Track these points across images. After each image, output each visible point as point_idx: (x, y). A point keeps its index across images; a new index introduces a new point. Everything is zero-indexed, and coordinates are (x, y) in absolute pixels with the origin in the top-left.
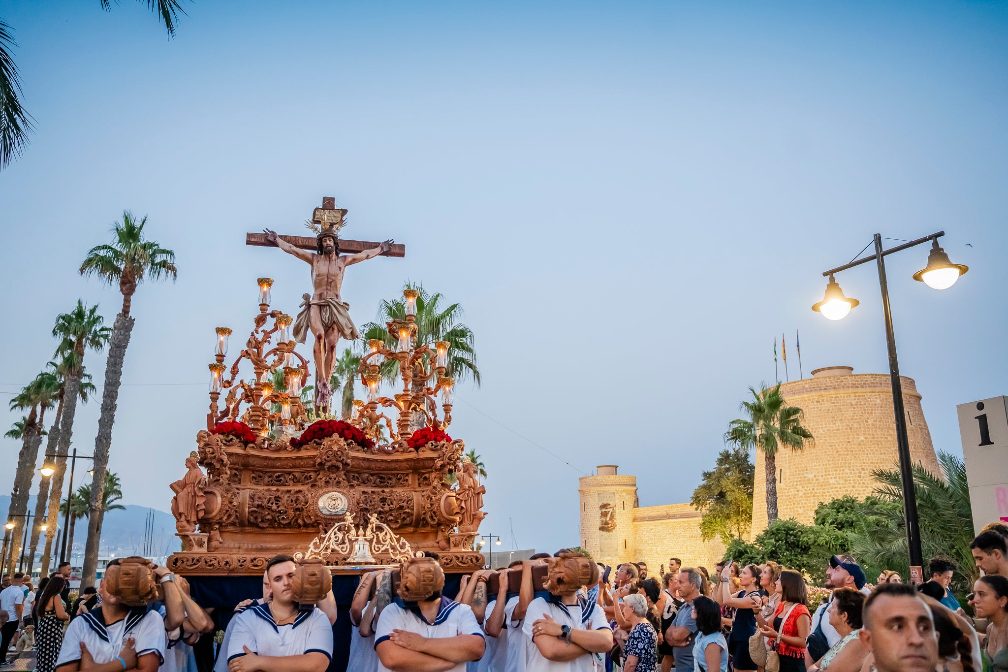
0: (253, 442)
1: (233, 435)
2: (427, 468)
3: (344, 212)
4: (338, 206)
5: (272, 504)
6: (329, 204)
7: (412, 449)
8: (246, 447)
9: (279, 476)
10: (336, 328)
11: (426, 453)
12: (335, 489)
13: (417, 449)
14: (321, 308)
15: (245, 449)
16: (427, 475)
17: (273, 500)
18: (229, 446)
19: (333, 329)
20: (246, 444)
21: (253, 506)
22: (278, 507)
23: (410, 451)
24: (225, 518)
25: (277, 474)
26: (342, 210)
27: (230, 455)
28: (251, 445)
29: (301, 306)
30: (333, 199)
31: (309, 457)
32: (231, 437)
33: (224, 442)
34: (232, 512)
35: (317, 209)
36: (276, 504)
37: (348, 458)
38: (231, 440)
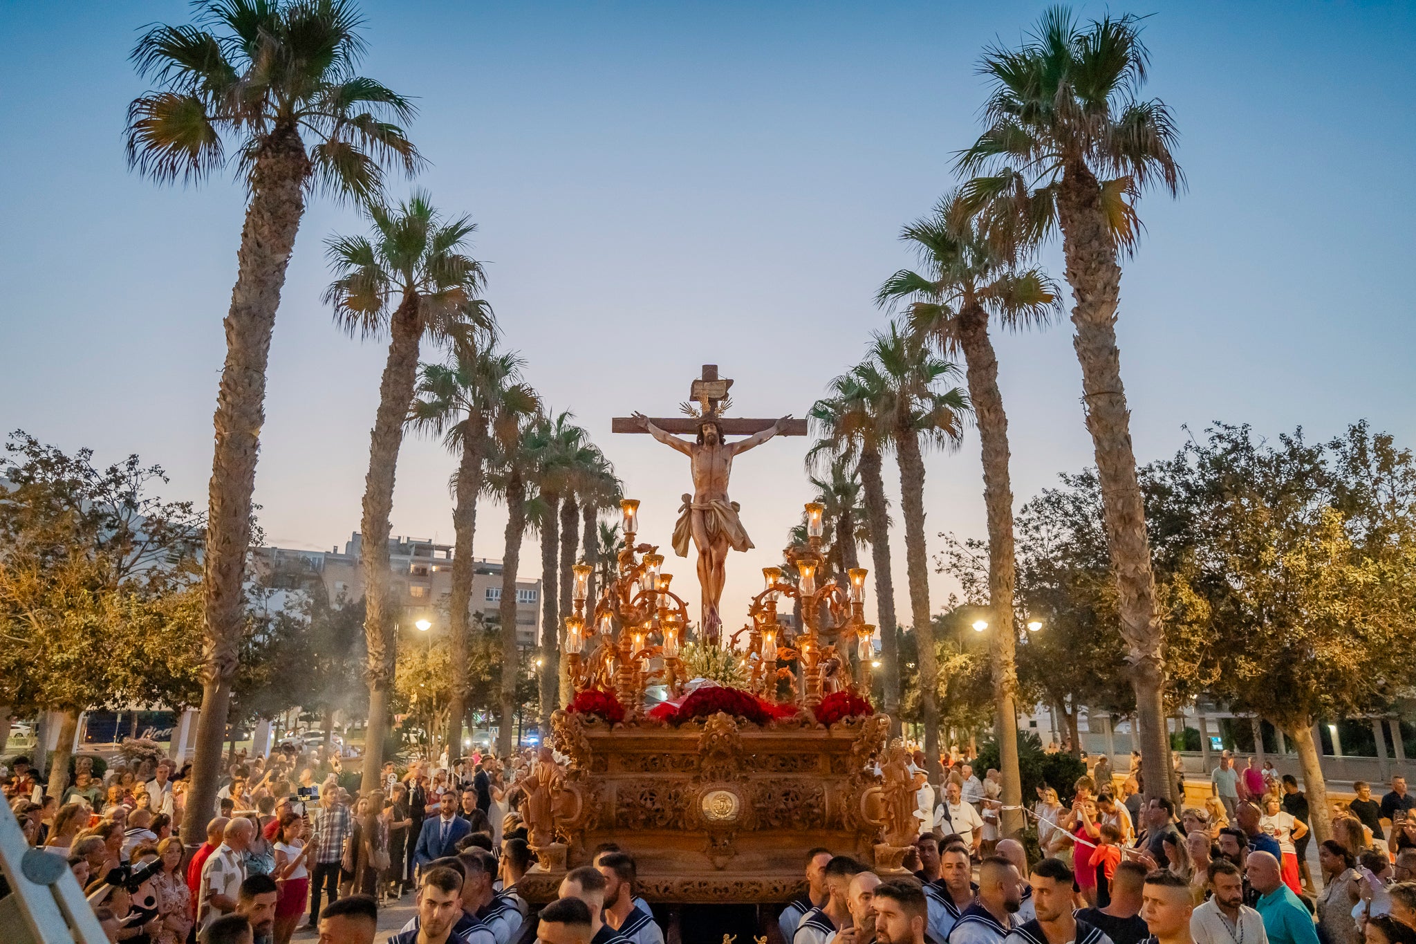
0: (620, 720)
1: (595, 713)
2: (841, 750)
3: (729, 383)
4: (722, 375)
5: (646, 799)
6: (710, 372)
7: (820, 725)
8: (611, 727)
9: (654, 759)
10: (723, 538)
11: (840, 731)
12: (724, 785)
13: (828, 726)
14: (704, 516)
15: (610, 731)
16: (842, 759)
17: (647, 795)
18: (591, 728)
19: (720, 540)
20: (611, 723)
21: (622, 805)
22: (654, 804)
23: (819, 729)
24: (587, 825)
25: (651, 757)
26: (726, 380)
27: (591, 740)
28: (619, 725)
29: (680, 511)
30: (715, 367)
31: (691, 740)
32: (593, 716)
33: (585, 723)
34: (596, 817)
35: (696, 382)
36: (651, 799)
37: (738, 742)
38: (594, 720)
